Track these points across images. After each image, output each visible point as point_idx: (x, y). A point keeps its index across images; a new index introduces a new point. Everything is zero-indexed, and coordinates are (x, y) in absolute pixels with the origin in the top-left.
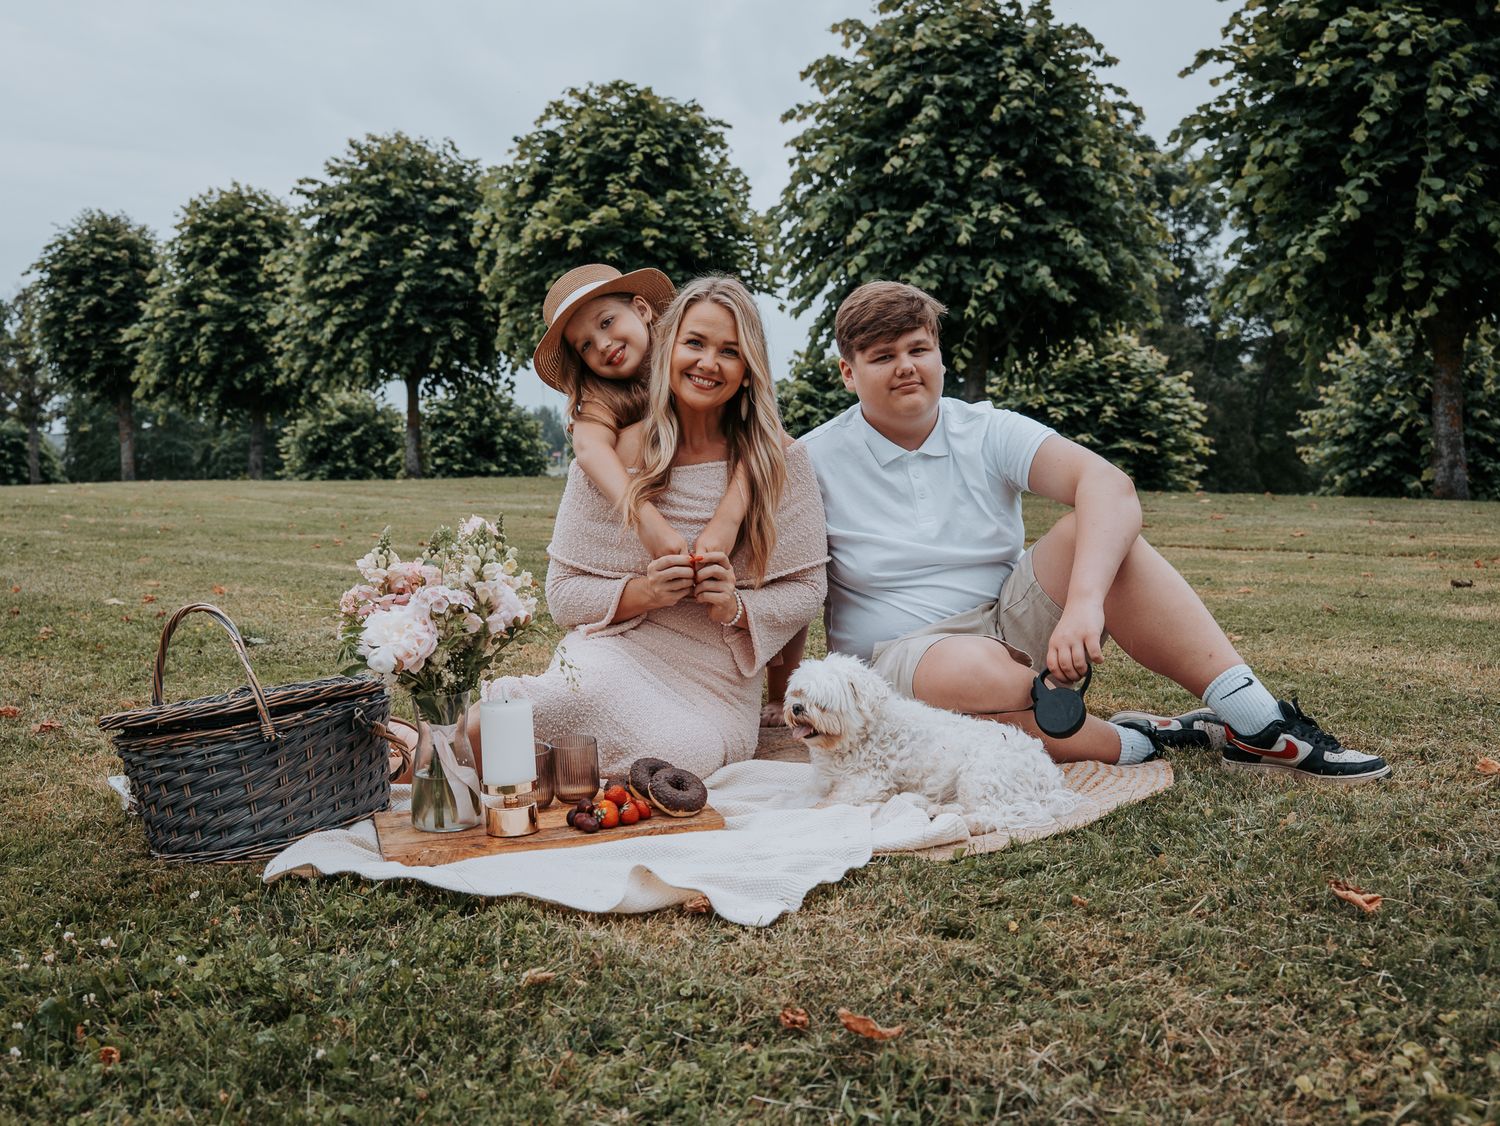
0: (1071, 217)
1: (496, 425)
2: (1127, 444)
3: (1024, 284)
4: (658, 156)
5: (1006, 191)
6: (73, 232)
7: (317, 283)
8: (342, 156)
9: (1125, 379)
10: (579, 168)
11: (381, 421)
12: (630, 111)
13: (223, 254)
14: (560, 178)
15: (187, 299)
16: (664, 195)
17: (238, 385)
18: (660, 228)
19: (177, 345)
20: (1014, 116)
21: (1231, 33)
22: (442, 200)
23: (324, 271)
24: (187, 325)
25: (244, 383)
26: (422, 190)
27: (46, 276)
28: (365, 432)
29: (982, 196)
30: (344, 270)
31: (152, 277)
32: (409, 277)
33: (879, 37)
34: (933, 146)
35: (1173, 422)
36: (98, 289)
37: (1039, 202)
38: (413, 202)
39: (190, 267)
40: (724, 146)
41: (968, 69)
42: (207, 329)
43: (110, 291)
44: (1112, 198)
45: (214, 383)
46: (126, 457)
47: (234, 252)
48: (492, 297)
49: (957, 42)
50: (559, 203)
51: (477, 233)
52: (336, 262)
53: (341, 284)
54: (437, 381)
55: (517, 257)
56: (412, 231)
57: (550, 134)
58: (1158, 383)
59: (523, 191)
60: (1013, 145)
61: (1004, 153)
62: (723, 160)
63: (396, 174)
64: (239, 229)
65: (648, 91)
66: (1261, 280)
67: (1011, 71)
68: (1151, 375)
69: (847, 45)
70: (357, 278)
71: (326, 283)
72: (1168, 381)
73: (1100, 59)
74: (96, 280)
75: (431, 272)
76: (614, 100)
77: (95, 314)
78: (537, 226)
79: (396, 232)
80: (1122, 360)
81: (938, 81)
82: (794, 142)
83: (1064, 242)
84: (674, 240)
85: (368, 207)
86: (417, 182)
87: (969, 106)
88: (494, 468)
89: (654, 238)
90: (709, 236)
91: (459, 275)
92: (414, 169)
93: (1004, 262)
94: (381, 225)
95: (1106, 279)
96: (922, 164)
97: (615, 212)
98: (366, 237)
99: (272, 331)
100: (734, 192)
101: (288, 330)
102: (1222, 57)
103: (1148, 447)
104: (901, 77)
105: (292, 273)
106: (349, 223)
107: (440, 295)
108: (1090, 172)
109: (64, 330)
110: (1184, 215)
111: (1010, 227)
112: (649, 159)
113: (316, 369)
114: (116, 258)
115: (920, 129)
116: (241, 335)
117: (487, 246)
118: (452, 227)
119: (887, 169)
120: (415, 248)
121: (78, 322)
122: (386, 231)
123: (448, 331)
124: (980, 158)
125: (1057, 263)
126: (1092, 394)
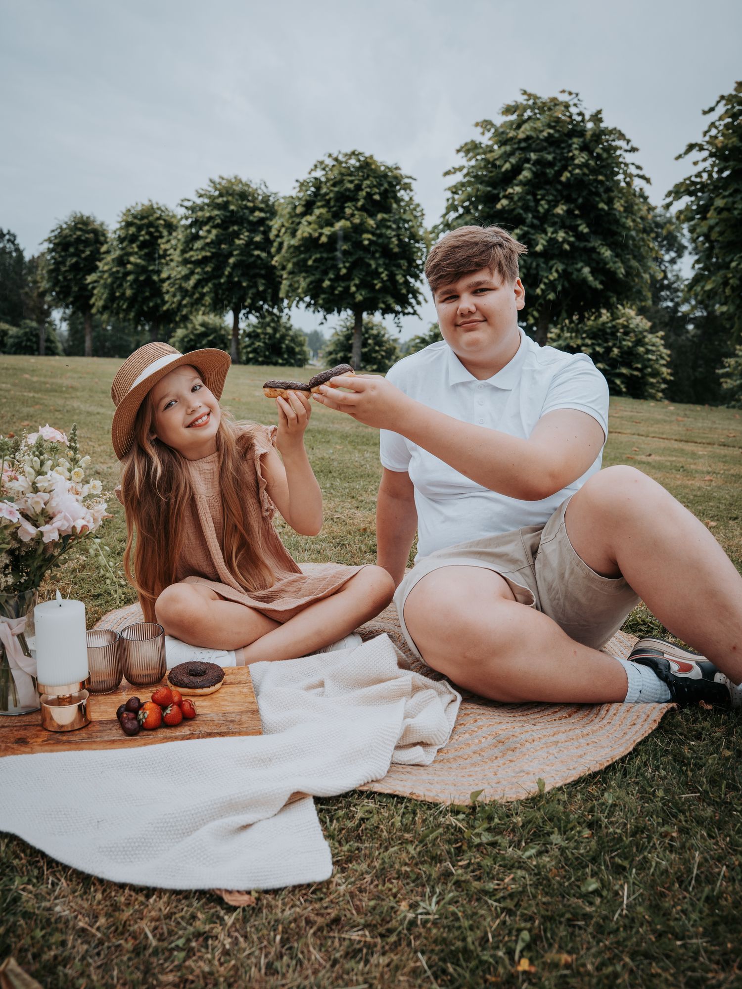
0: (604, 239)
1: (283, 337)
2: (624, 371)
3: (574, 276)
4: (374, 194)
5: (568, 222)
6: (66, 223)
7: (187, 256)
8: (205, 187)
9: (626, 333)
10: (330, 199)
11: (223, 332)
12: (361, 168)
13: (141, 238)
14: (319, 204)
15: (121, 261)
16: (376, 216)
17: (145, 309)
18: (373, 234)
19: (115, 286)
20: (576, 179)
21: (708, 134)
22: (257, 214)
23: (191, 249)
24: (120, 275)
25: (148, 307)
26: (246, 207)
27: (51, 246)
28: (215, 338)
29: (553, 224)
30: (202, 249)
31: (104, 248)
32: (237, 255)
33: (501, 130)
34: (528, 194)
35: (650, 360)
36: (77, 254)
37: (586, 230)
38: (241, 214)
39: (125, 244)
40: (411, 190)
41: (551, 149)
42: (130, 278)
43: (83, 256)
44: (629, 229)
45: (133, 307)
46: (88, 344)
47: (147, 237)
48: (280, 268)
49: (545, 134)
50: (318, 217)
51: (274, 232)
52: (198, 244)
53: (200, 257)
54: (248, 313)
55: (293, 246)
56: (240, 230)
57: (316, 179)
58: (644, 337)
59: (299, 210)
60: (574, 196)
61: (568, 200)
62: (411, 199)
63: (233, 198)
64: (151, 224)
65: (371, 157)
66: (714, 281)
67: (576, 152)
68: (641, 332)
69: (483, 134)
70: (208, 254)
71: (192, 256)
72: (650, 336)
73: (628, 148)
74: (76, 249)
75: (249, 253)
76: (353, 162)
77: (75, 267)
78: (305, 230)
80: (625, 323)
81: (533, 156)
82: (449, 189)
83: (599, 253)
84: (380, 241)
85: (217, 215)
86: (244, 203)
87: (550, 172)
88: (280, 361)
89: (369, 240)
90: (400, 240)
91: (264, 255)
92: (243, 196)
93: (563, 263)
94: (223, 225)
95: (621, 276)
96: (520, 204)
97: (348, 224)
98: (214, 232)
99: (163, 281)
100: (416, 217)
101: (172, 280)
102: (701, 148)
103: (636, 373)
104: (512, 154)
105: (175, 250)
106: (206, 223)
107: (253, 265)
108: (617, 213)
109: (58, 275)
110: (663, 246)
111: (569, 243)
112: (369, 195)
113: (184, 302)
114: (87, 238)
115: (521, 183)
116: (149, 282)
117: (279, 240)
118: (262, 229)
119: (499, 206)
120: (240, 239)
121: (66, 271)
122: (226, 229)
123: (255, 285)
124: (554, 204)
125: (594, 265)
126: (607, 341)
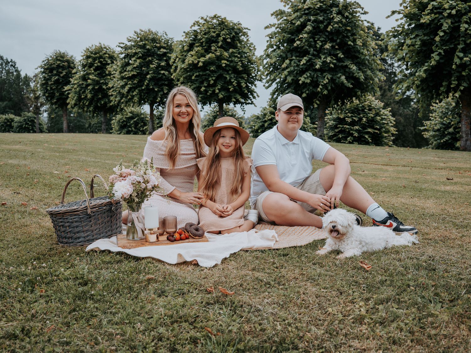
0: (352, 61)
2: (369, 130)
3: (337, 81)
4: (227, 39)
5: (332, 52)
6: (51, 57)
7: (123, 75)
8: (132, 36)
9: (370, 110)
10: (203, 42)
11: (142, 116)
12: (219, 24)
13: (96, 65)
14: (197, 44)
15: (84, 78)
16: (229, 50)
17: (99, 105)
18: (228, 61)
19: (81, 92)
20: (335, 29)
21: (402, 5)
22: (162, 50)
23: (125, 71)
24: (84, 86)
25: (101, 104)
26: (156, 47)
27: (42, 70)
28: (138, 120)
29: (324, 54)
30: (132, 71)
31: (74, 71)
32: (151, 74)
33: (295, 4)
34: (310, 38)
35: (384, 124)
36: (58, 74)
37: (342, 56)
38: (153, 50)
39: (86, 69)
40: (248, 36)
41: (322, 14)
42: (90, 87)
43: (62, 75)
44: (366, 55)
45: (92, 104)
46: (65, 125)
47: (99, 64)
48: (176, 80)
49: (318, 6)
50: (197, 52)
51: (172, 60)
52: (129, 68)
53: (130, 75)
54: (159, 105)
55: (183, 68)
56: (153, 59)
57: (195, 31)
58: (380, 112)
59: (186, 48)
60: (335, 38)
61: (332, 41)
62: (247, 40)
63: (148, 42)
64: (101, 57)
65: (225, 18)
66: (408, 82)
67: (335, 15)
68: (378, 109)
69: (285, 6)
70: (135, 73)
71: (126, 75)
72: (383, 111)
73: (363, 12)
74: (57, 71)
75: (158, 72)
76: (215, 21)
77: (57, 82)
78: (190, 59)
79: (148, 59)
80: (369, 104)
81: (312, 18)
82: (268, 36)
83: (350, 68)
84: (232, 64)
85: (139, 52)
86: (154, 44)
87: (322, 26)
89: (225, 63)
90: (242, 63)
91: (166, 73)
92: (154, 40)
93: (331, 74)
94: (143, 57)
95: (362, 80)
96: (306, 44)
97: (214, 55)
98: (138, 61)
99: (109, 89)
100: (250, 50)
101: (114, 88)
102: (399, 13)
103: (376, 131)
104: (301, 17)
105: (116, 71)
106: (133, 56)
107: (161, 79)
108: (358, 47)
109: (47, 87)
111: (333, 64)
112: (225, 39)
113: (122, 101)
114: (64, 65)
115: (306, 33)
116: (101, 90)
117: (175, 65)
118: (165, 58)
119: (295, 45)
120: (153, 64)
121: (51, 84)
122: (145, 59)
123: (162, 90)
124: (324, 42)
125: (347, 75)
126: (359, 114)
